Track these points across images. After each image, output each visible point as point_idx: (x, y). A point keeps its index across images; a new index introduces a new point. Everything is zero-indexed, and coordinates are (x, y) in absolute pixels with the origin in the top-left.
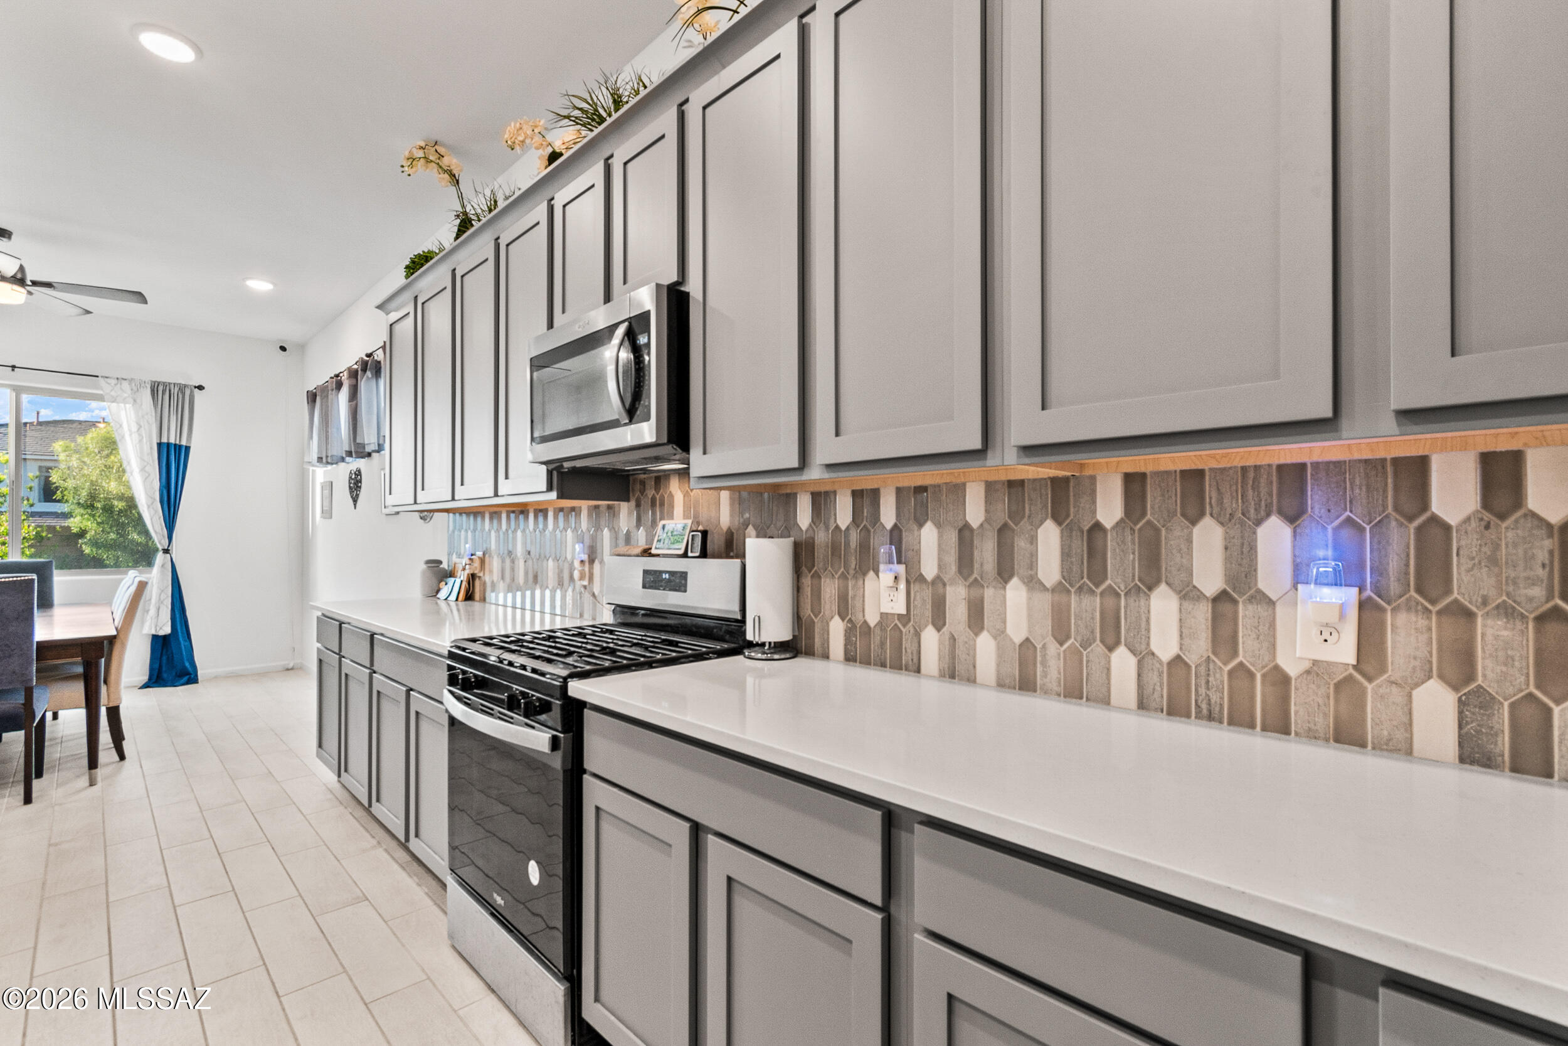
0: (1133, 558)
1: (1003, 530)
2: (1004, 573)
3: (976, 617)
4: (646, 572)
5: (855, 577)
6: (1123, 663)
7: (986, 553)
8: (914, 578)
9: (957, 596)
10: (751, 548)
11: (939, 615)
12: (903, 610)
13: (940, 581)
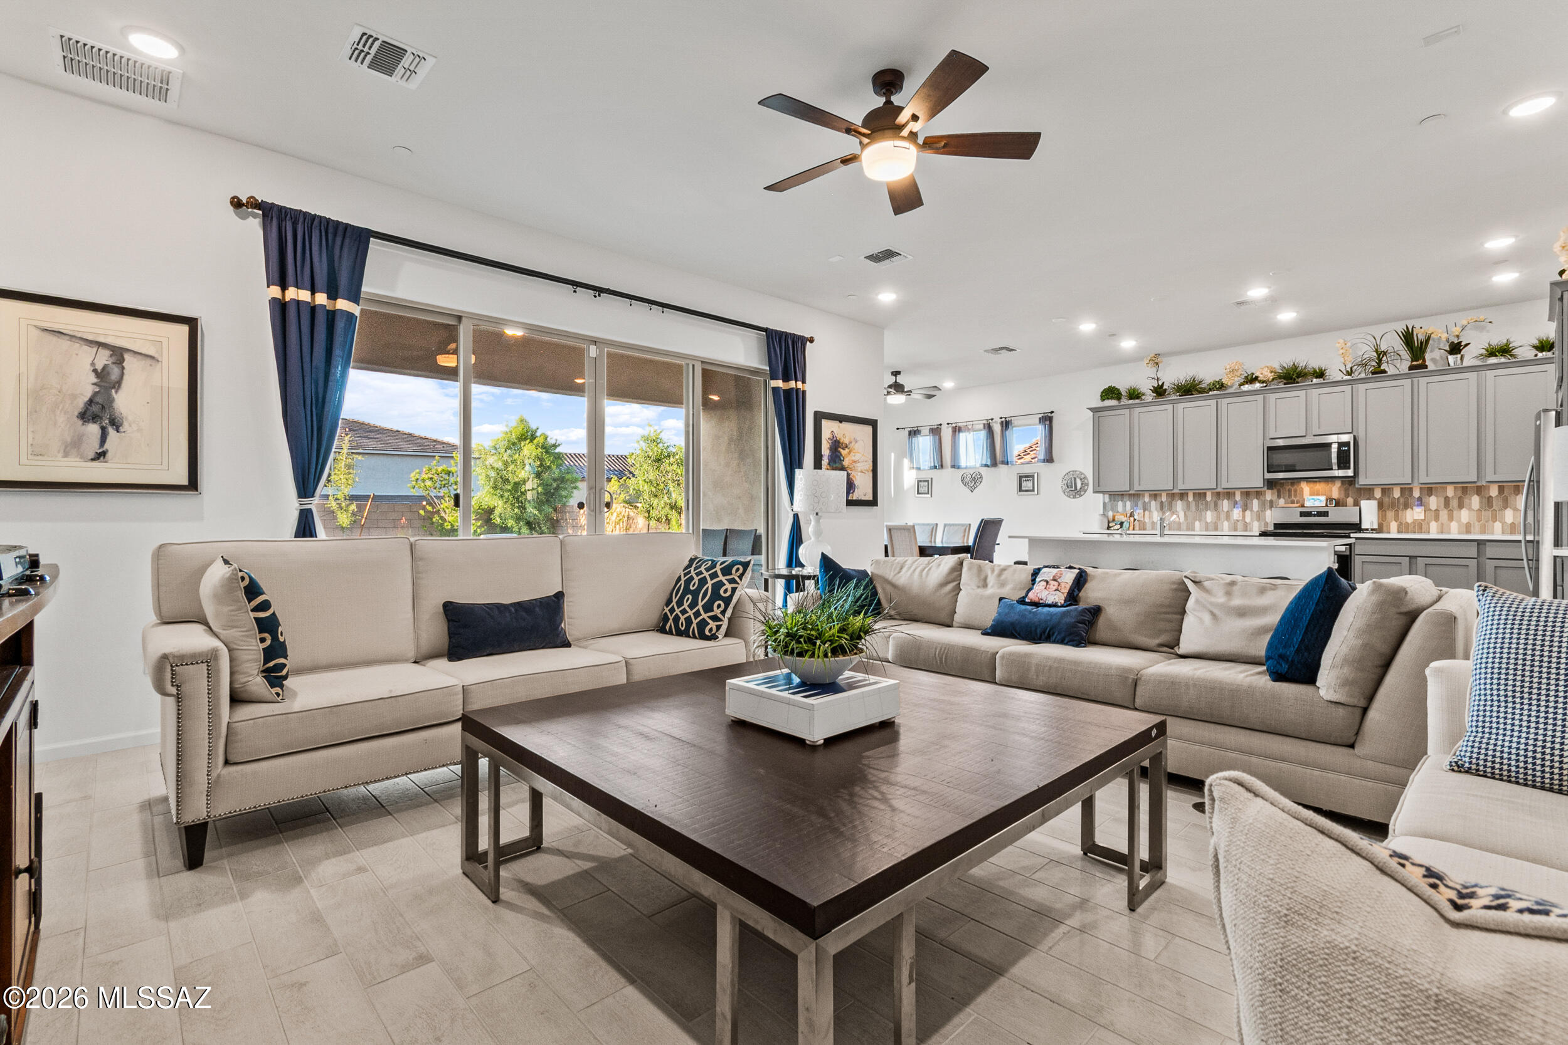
0: (1500, 503)
1: (1460, 498)
2: (1460, 507)
4: (1301, 512)
5: (1402, 510)
7: (1454, 503)
8: (1427, 510)
9: (1444, 514)
10: (1364, 504)
11: (1437, 518)
12: (1423, 518)
13: (1436, 510)
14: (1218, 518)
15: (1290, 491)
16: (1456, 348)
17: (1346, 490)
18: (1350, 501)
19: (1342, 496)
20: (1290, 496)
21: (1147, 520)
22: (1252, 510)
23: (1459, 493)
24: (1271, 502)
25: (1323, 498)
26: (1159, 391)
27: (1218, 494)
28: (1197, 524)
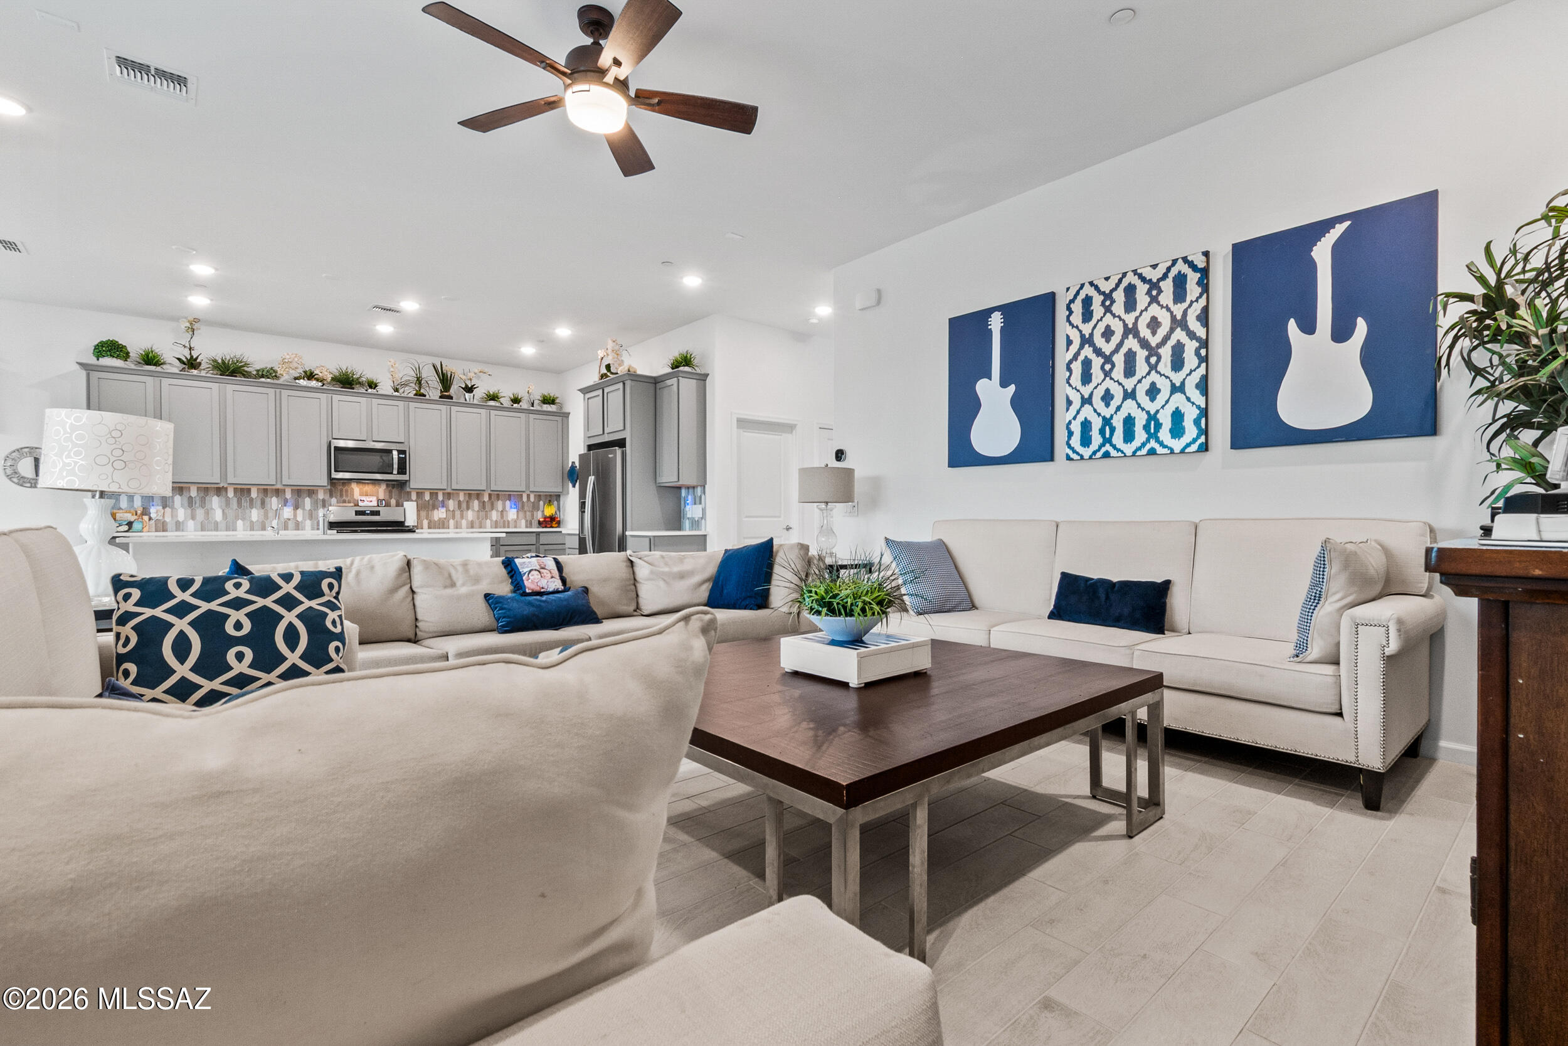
0: (490, 506)
1: (467, 502)
2: (468, 508)
3: (462, 517)
4: (356, 511)
5: (431, 511)
6: (488, 521)
7: (464, 505)
8: (448, 510)
9: (458, 513)
10: (406, 504)
11: (454, 518)
12: (445, 517)
13: (453, 511)
14: (266, 516)
15: (341, 491)
16: (469, 389)
17: (390, 492)
18: (393, 502)
19: (387, 497)
20: (341, 496)
21: (168, 519)
22: (304, 509)
23: (467, 499)
24: (324, 501)
25: (374, 499)
26: (192, 363)
27: (265, 491)
28: (240, 523)
